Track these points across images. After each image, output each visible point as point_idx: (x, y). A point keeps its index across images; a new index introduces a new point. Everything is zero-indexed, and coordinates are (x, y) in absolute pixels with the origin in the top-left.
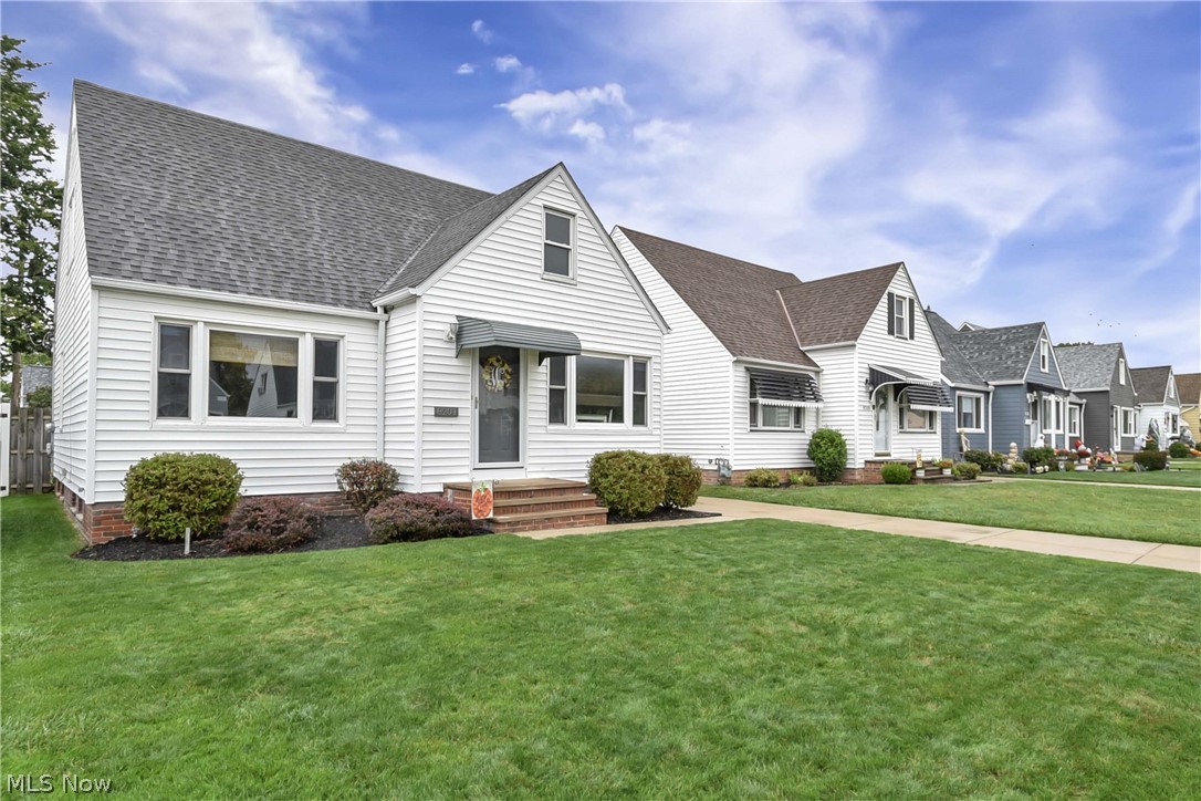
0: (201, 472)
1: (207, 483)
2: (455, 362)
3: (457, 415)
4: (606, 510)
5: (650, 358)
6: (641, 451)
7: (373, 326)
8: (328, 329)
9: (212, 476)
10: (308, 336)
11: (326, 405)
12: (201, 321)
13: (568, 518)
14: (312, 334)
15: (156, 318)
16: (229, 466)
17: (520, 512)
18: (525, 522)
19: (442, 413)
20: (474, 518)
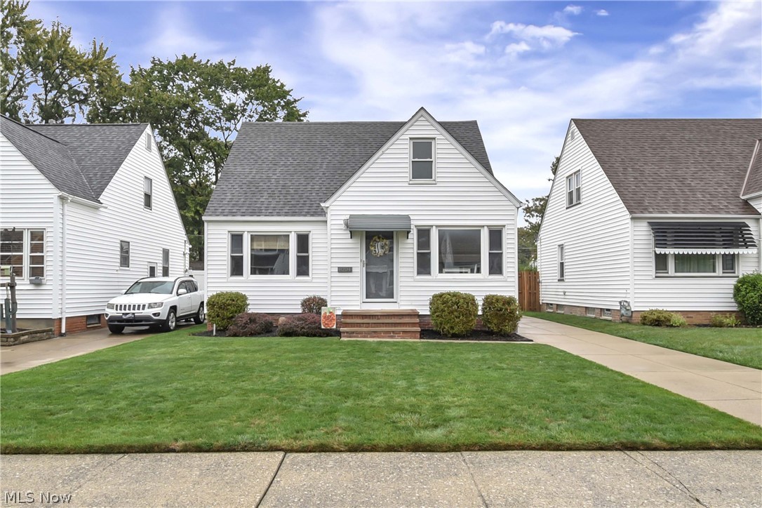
0: (227, 300)
1: (229, 305)
2: (350, 241)
3: (351, 271)
4: (419, 329)
5: (504, 226)
6: (464, 292)
7: (324, 224)
8: (302, 229)
9: (231, 302)
10: (293, 233)
11: (303, 268)
12: (247, 230)
13: (389, 332)
14: (295, 232)
15: (229, 232)
16: (244, 298)
17: (363, 327)
18: (358, 333)
19: (341, 270)
20: (323, 327)
